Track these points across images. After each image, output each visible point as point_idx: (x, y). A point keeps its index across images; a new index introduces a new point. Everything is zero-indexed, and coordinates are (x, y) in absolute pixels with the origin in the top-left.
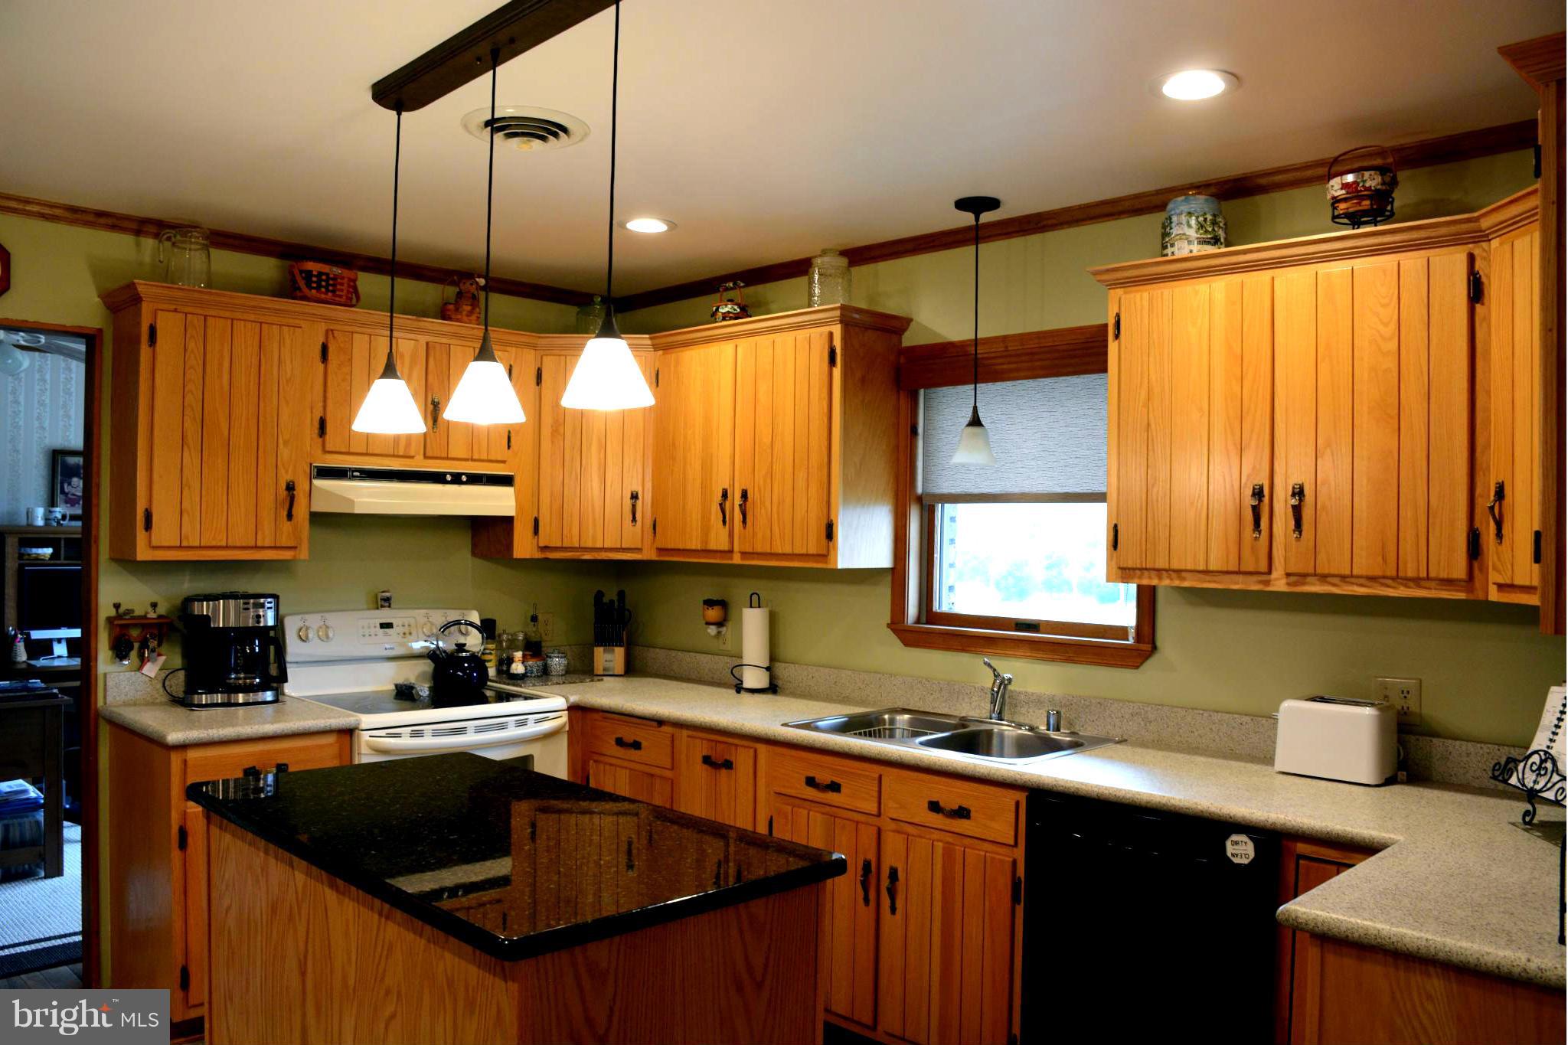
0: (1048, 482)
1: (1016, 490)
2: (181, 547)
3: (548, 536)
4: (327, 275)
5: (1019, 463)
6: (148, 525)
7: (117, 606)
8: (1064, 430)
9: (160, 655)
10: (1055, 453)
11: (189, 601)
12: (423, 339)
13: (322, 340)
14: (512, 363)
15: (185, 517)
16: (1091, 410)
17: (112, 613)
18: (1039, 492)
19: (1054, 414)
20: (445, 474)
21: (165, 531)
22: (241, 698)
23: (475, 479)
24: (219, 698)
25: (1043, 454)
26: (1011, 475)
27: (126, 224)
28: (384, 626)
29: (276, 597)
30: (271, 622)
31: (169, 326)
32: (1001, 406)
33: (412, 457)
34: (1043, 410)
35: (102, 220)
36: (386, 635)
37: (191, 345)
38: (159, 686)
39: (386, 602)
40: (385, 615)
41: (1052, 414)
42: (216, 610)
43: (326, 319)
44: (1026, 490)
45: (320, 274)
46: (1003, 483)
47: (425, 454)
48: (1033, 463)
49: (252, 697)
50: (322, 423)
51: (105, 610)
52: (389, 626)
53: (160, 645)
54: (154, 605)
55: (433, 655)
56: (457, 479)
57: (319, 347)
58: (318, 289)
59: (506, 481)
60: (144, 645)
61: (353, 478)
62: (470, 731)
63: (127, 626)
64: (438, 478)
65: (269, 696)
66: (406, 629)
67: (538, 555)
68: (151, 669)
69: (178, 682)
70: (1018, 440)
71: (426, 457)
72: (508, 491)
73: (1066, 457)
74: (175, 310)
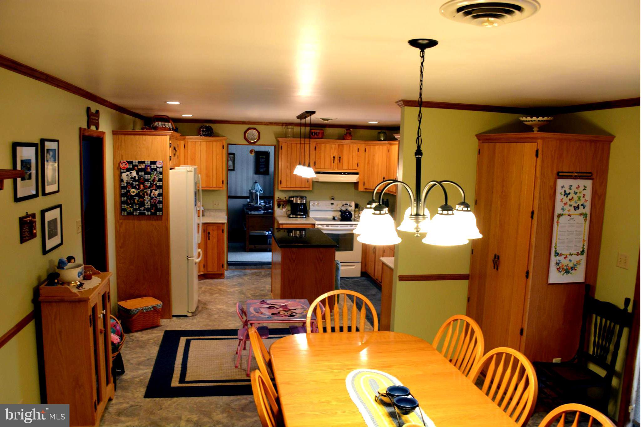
2: (287, 187)
3: (366, 186)
4: (316, 132)
6: (281, 183)
7: (278, 197)
9: (286, 207)
11: (290, 197)
12: (337, 144)
13: (315, 146)
14: (359, 147)
15: (288, 182)
17: (278, 199)
20: (342, 173)
21: (284, 184)
22: (299, 216)
23: (349, 174)
24: (294, 216)
27: (280, 124)
28: (331, 204)
29: (306, 197)
30: (305, 202)
31: (284, 146)
33: (334, 169)
35: (276, 124)
36: (332, 206)
37: (289, 149)
38: (286, 213)
39: (333, 199)
40: (332, 202)
42: (293, 199)
43: (316, 142)
45: (315, 132)
47: (337, 168)
49: (302, 217)
50: (315, 163)
51: (276, 198)
52: (333, 204)
53: (286, 205)
54: (285, 198)
55: (341, 211)
56: (344, 173)
57: (314, 147)
58: (314, 135)
59: (357, 174)
60: (283, 205)
61: (322, 174)
62: (339, 227)
63: (280, 202)
64: (340, 173)
65: (304, 216)
66: (337, 205)
67: (364, 190)
68: (284, 210)
69: (289, 212)
71: (338, 169)
72: (357, 176)
74: (286, 143)
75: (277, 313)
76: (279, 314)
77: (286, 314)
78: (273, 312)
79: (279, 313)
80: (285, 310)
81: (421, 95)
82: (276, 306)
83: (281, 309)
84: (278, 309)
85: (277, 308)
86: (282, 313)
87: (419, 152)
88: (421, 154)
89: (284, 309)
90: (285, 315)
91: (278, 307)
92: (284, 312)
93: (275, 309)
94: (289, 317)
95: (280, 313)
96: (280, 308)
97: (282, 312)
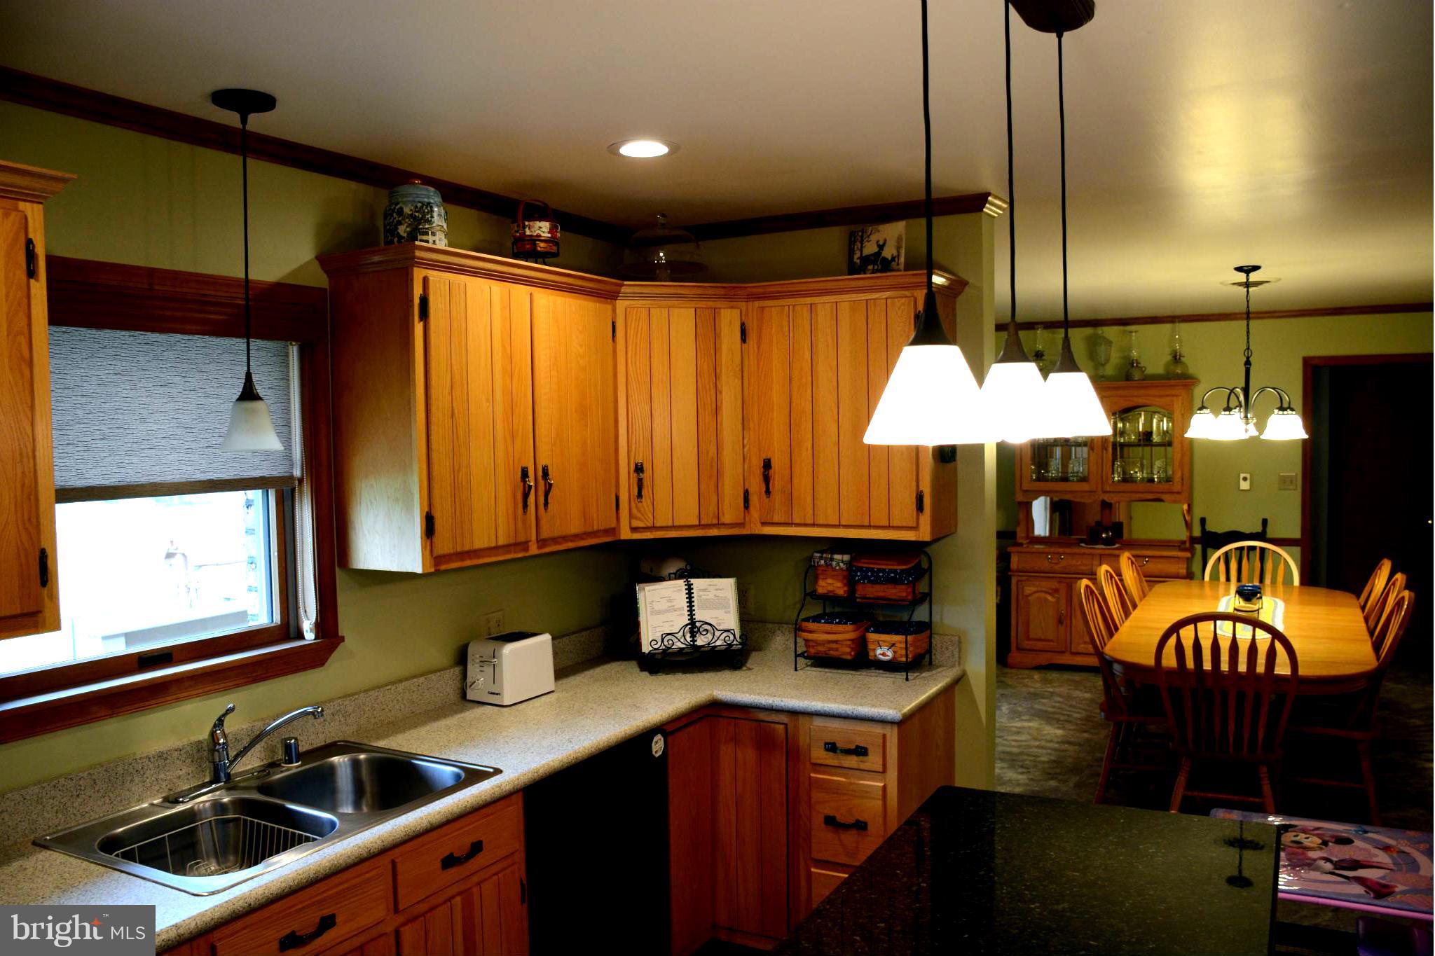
0: (184, 467)
1: (143, 479)
5: (146, 442)
8: (204, 401)
10: (193, 431)
16: (235, 380)
18: (176, 481)
19: (190, 379)
25: (179, 431)
26: (135, 460)
32: (114, 363)
34: (176, 374)
41: (186, 379)
44: (158, 479)
46: (123, 470)
48: (164, 442)
70: (142, 411)
73: (207, 436)
75: (1330, 844)
76: (1327, 839)
77: (1301, 837)
78: (1346, 848)
79: (1325, 843)
80: (1300, 851)
81: (1248, 307)
82: (1329, 866)
83: (1312, 854)
84: (1325, 855)
85: (1327, 860)
86: (1314, 841)
87: (1248, 363)
88: (1250, 364)
89: (1303, 854)
90: (1304, 831)
91: (1322, 863)
92: (1306, 843)
93: (1335, 859)
94: (1295, 826)
95: (1320, 841)
96: (1315, 860)
97: (1312, 845)
